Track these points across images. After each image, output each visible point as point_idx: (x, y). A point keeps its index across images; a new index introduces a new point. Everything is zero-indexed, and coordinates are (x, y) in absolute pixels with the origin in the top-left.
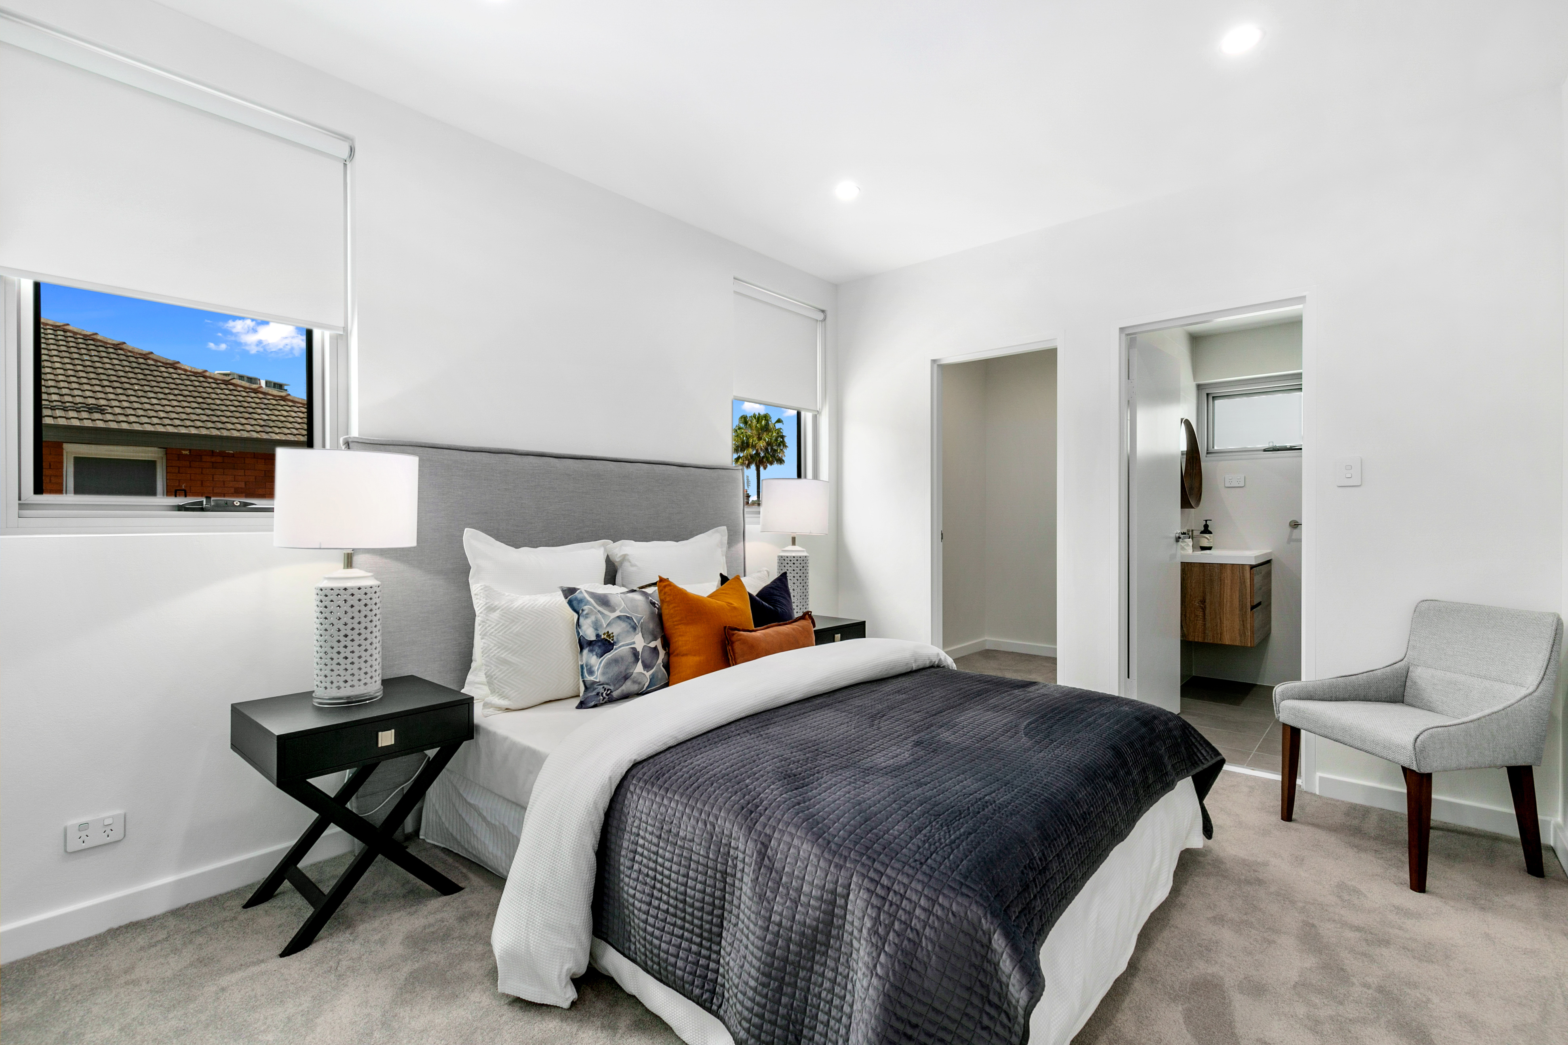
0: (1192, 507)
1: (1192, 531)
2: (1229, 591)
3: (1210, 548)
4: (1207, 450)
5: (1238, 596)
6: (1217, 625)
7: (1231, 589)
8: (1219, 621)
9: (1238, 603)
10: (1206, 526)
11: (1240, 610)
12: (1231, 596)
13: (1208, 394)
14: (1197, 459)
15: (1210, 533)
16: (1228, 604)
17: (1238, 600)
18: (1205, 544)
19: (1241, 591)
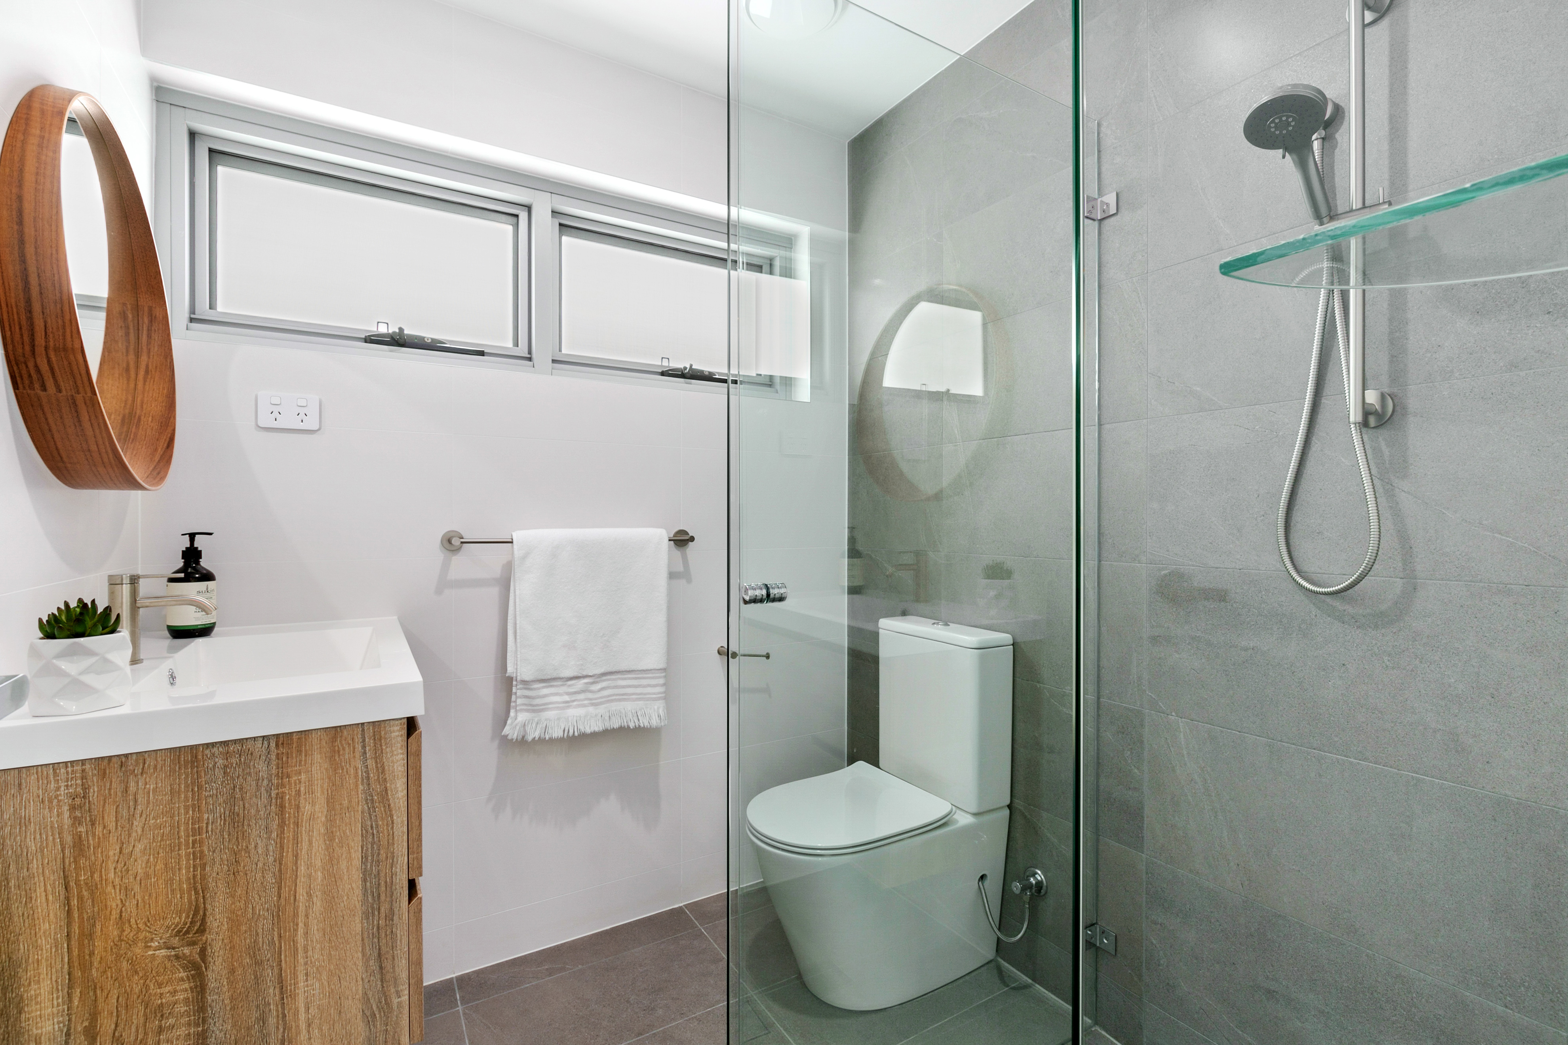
0: (134, 484)
1: (134, 580)
2: (319, 844)
3: (204, 631)
4: (192, 310)
5: (357, 855)
6: (263, 1019)
7: (330, 836)
8: (272, 994)
9: (357, 885)
10: (192, 555)
11: (366, 915)
12: (331, 860)
13: (193, 135)
14: (152, 319)
15: (208, 577)
16: (318, 905)
17: (357, 875)
18: (190, 618)
19: (370, 834)
